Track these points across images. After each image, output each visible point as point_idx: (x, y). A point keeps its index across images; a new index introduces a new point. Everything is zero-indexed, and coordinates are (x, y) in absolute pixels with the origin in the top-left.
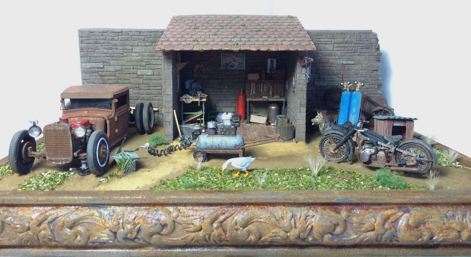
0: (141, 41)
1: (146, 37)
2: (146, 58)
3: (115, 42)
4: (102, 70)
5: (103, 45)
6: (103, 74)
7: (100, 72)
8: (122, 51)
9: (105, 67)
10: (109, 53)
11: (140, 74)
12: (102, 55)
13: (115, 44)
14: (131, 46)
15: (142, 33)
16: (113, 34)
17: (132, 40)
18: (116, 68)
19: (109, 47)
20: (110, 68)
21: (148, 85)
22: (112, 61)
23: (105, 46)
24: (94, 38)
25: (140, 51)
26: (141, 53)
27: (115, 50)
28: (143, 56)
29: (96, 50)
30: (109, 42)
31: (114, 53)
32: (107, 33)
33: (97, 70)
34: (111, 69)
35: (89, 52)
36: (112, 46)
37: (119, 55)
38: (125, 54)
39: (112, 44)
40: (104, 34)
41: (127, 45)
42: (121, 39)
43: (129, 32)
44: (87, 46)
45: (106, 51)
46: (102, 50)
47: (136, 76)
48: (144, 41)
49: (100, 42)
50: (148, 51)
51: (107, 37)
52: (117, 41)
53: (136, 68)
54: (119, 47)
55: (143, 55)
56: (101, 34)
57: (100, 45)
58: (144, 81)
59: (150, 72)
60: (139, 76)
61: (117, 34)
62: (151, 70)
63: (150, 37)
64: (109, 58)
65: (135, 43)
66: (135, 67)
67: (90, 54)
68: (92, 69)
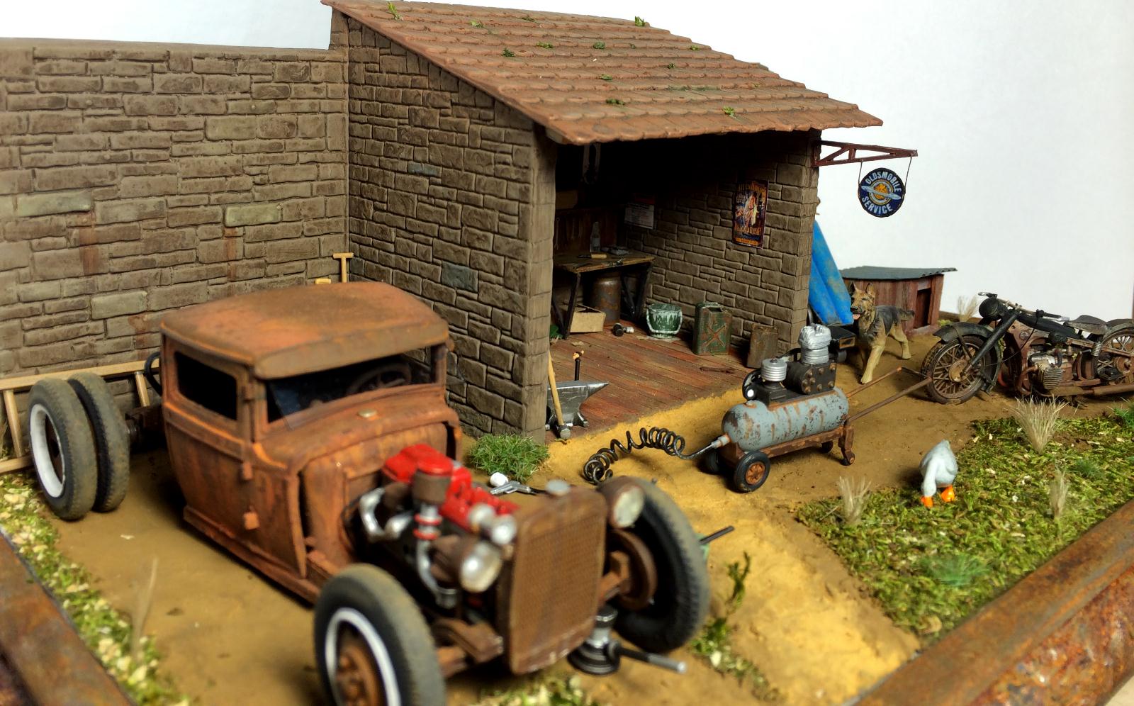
0: (238, 95)
1: (255, 78)
2: (254, 158)
3: (139, 98)
4: (84, 219)
5: (90, 111)
6: (89, 233)
7: (76, 231)
8: (166, 135)
9: (98, 205)
10: (115, 145)
11: (234, 224)
12: (85, 156)
13: (141, 107)
14: (197, 115)
15: (240, 63)
16: (130, 68)
17: (206, 90)
18: (145, 207)
19: (113, 123)
20: (116, 210)
21: (262, 261)
22: (126, 181)
23: (96, 116)
24: (52, 84)
25: (234, 135)
26: (235, 143)
27: (135, 133)
28: (243, 151)
29: (60, 137)
30: (114, 100)
31: (137, 144)
32: (107, 63)
33: (63, 221)
34: (124, 211)
35: (25, 149)
36: (124, 118)
37: (151, 152)
38: (176, 149)
39: (128, 108)
40: (93, 65)
41: (184, 110)
42: (163, 86)
43: (195, 61)
44: (20, 119)
45: (97, 137)
46: (83, 137)
47: (218, 229)
48: (248, 96)
49: (75, 103)
50: (261, 134)
51: (106, 79)
52: (149, 96)
53: (218, 200)
54: (155, 122)
55: (243, 148)
56: (80, 66)
57: (78, 113)
58: (247, 246)
59: (269, 212)
60: (228, 231)
61: (148, 65)
62: (272, 205)
63: (269, 78)
64: (112, 167)
65: (214, 101)
66: (214, 197)
67: (32, 155)
68: (40, 219)
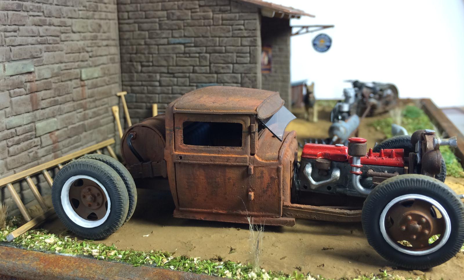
0: (82, 8)
2: (88, 43)
3: (49, 7)
4: (31, 77)
5: (31, 13)
6: (33, 86)
7: (28, 84)
8: (59, 29)
9: (36, 68)
10: (41, 33)
11: (85, 79)
12: (30, 40)
13: (50, 12)
14: (69, 18)
17: (71, 4)
18: (54, 70)
19: (39, 21)
20: (43, 72)
21: (94, 98)
22: (46, 55)
23: (33, 16)
25: (82, 30)
26: (82, 34)
27: (48, 27)
28: (85, 39)
29: (21, 28)
30: (40, 7)
31: (49, 33)
33: (23, 78)
35: (8, 34)
36: (43, 18)
38: (63, 36)
39: (45, 12)
41: (64, 15)
46: (29, 28)
47: (79, 82)
48: (85, 9)
49: (26, 7)
53: (78, 66)
54: (55, 21)
57: (25, 14)
58: (89, 91)
59: (96, 72)
60: (82, 83)
62: (96, 68)
64: (40, 46)
65: (74, 11)
66: (76, 64)
67: (10, 38)
68: (14, 77)
